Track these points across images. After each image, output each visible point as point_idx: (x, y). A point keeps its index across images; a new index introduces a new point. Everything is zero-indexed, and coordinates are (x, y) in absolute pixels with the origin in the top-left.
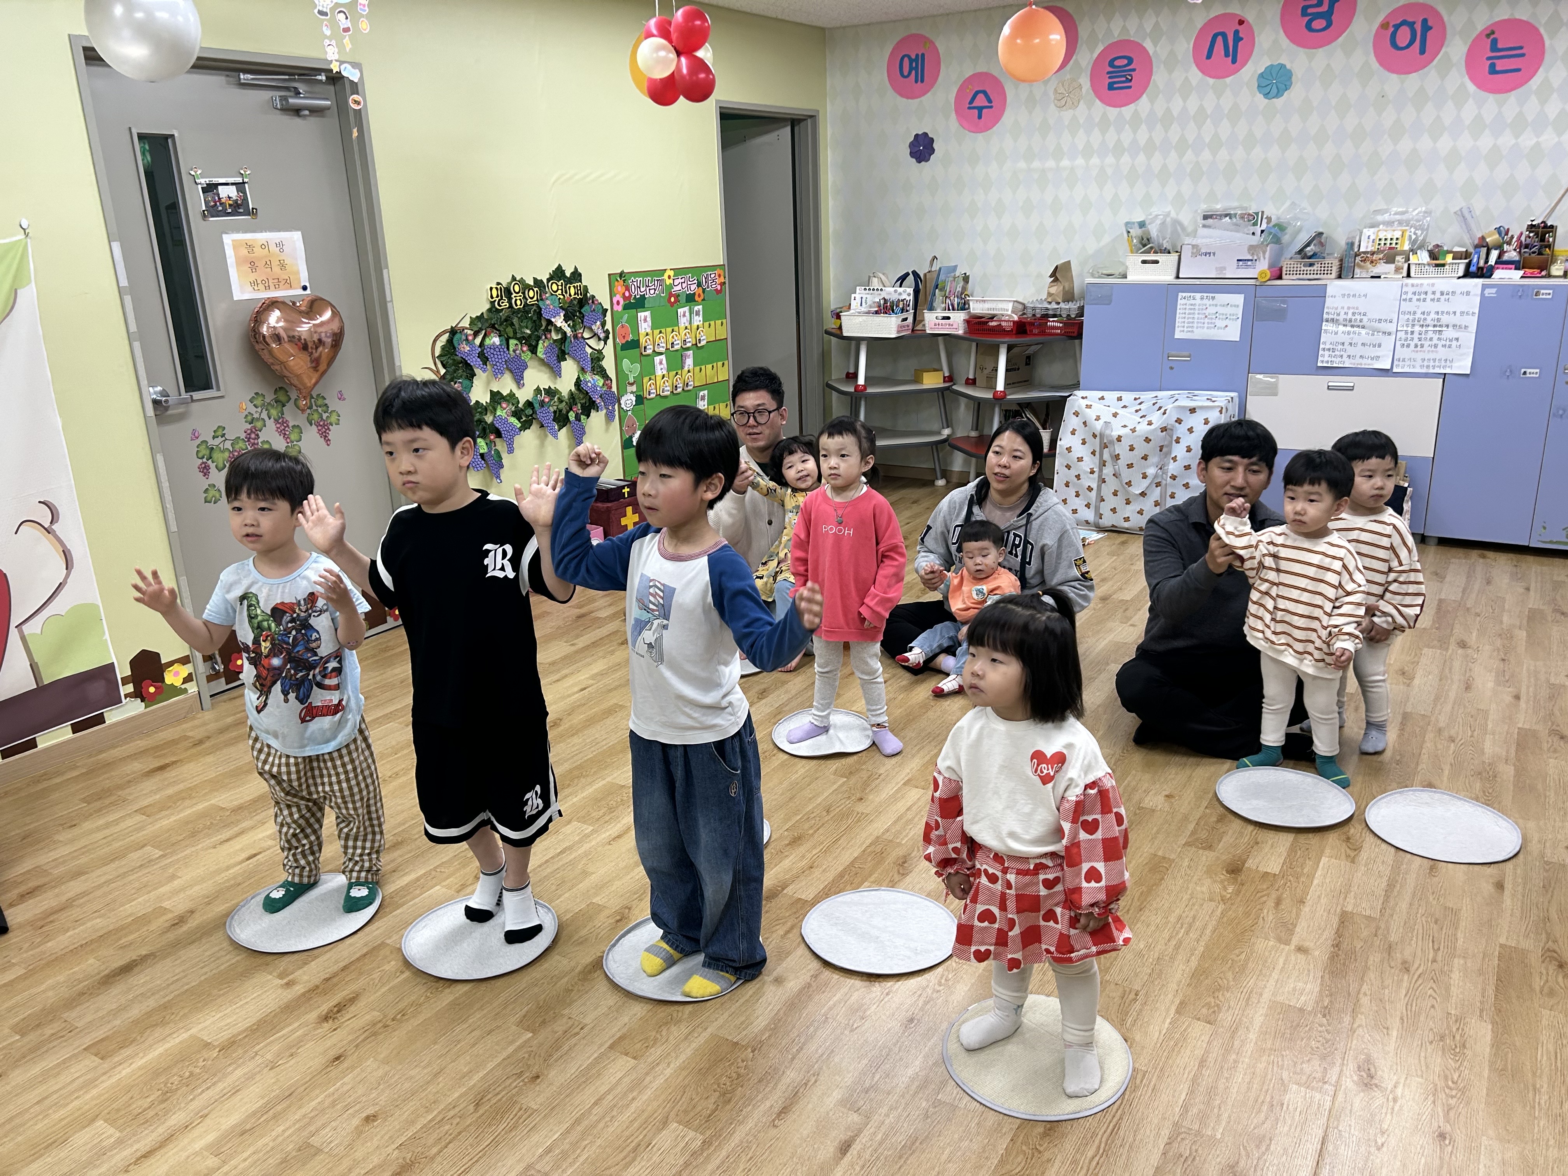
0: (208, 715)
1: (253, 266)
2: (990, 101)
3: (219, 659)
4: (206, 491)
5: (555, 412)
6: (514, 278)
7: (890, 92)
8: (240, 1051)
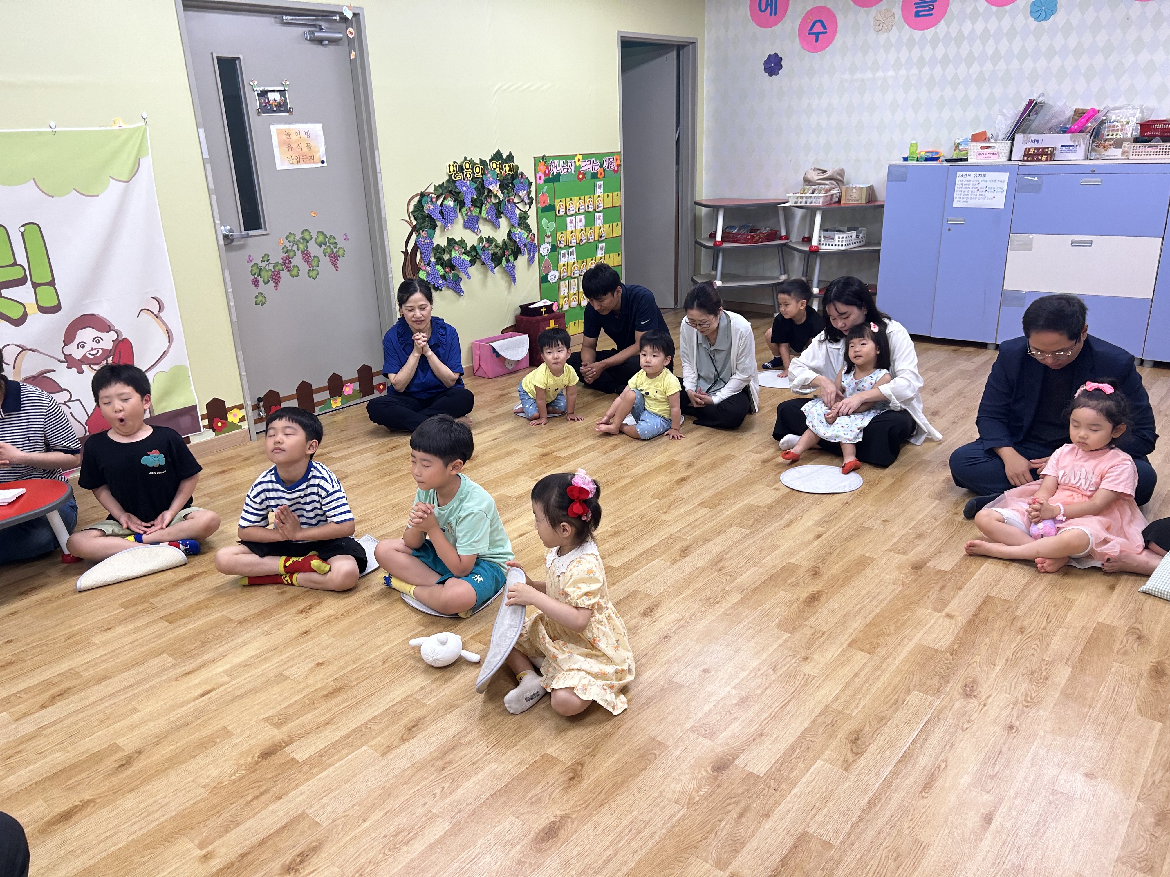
0: (255, 444)
1: (289, 147)
2: (825, 28)
3: (263, 409)
4: (256, 297)
5: (492, 254)
6: (466, 159)
7: (752, 25)
8: (250, 625)
